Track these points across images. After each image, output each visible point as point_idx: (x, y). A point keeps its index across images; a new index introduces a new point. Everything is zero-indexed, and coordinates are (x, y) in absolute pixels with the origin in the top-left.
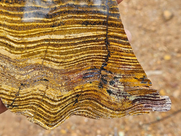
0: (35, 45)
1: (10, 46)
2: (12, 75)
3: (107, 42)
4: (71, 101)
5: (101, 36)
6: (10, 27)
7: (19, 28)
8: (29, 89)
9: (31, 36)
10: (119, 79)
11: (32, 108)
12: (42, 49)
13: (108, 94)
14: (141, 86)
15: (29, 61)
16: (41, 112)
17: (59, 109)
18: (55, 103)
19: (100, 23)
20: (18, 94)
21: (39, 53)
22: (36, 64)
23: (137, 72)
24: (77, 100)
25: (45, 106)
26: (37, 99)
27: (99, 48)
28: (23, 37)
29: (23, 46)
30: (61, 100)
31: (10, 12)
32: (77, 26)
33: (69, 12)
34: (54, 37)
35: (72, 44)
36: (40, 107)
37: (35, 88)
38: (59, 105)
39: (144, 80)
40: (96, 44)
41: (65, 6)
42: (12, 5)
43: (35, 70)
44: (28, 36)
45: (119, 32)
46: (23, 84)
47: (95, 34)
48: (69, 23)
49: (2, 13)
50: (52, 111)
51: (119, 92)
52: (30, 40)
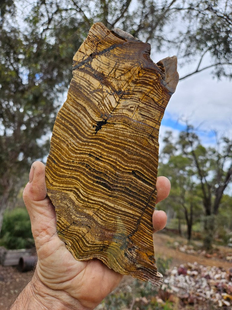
0: (94, 202)
1: (79, 196)
2: (71, 214)
3: (139, 222)
4: (98, 248)
5: (137, 216)
6: (84, 185)
7: (90, 188)
8: (77, 228)
9: (94, 196)
10: (136, 250)
11: (73, 240)
12: (96, 207)
13: (124, 256)
14: (148, 261)
15: (85, 210)
16: (76, 246)
18: (87, 245)
19: (139, 208)
20: (68, 227)
21: (94, 208)
22: (88, 214)
23: (149, 250)
24: (102, 250)
25: (81, 243)
26: (78, 236)
27: (132, 223)
28: (89, 194)
29: (86, 199)
30: (92, 244)
31: (88, 176)
32: (125, 203)
33: (124, 192)
34: (107, 203)
35: (116, 213)
36: (78, 242)
37: (81, 229)
38: (90, 247)
39: (152, 258)
40: (131, 220)
41: (123, 188)
42: (92, 173)
43: (86, 217)
44: (92, 195)
45: (149, 219)
46: (74, 223)
47: (134, 213)
48: (120, 199)
49: (84, 174)
50: (84, 248)
51: (132, 257)
52: (92, 198)
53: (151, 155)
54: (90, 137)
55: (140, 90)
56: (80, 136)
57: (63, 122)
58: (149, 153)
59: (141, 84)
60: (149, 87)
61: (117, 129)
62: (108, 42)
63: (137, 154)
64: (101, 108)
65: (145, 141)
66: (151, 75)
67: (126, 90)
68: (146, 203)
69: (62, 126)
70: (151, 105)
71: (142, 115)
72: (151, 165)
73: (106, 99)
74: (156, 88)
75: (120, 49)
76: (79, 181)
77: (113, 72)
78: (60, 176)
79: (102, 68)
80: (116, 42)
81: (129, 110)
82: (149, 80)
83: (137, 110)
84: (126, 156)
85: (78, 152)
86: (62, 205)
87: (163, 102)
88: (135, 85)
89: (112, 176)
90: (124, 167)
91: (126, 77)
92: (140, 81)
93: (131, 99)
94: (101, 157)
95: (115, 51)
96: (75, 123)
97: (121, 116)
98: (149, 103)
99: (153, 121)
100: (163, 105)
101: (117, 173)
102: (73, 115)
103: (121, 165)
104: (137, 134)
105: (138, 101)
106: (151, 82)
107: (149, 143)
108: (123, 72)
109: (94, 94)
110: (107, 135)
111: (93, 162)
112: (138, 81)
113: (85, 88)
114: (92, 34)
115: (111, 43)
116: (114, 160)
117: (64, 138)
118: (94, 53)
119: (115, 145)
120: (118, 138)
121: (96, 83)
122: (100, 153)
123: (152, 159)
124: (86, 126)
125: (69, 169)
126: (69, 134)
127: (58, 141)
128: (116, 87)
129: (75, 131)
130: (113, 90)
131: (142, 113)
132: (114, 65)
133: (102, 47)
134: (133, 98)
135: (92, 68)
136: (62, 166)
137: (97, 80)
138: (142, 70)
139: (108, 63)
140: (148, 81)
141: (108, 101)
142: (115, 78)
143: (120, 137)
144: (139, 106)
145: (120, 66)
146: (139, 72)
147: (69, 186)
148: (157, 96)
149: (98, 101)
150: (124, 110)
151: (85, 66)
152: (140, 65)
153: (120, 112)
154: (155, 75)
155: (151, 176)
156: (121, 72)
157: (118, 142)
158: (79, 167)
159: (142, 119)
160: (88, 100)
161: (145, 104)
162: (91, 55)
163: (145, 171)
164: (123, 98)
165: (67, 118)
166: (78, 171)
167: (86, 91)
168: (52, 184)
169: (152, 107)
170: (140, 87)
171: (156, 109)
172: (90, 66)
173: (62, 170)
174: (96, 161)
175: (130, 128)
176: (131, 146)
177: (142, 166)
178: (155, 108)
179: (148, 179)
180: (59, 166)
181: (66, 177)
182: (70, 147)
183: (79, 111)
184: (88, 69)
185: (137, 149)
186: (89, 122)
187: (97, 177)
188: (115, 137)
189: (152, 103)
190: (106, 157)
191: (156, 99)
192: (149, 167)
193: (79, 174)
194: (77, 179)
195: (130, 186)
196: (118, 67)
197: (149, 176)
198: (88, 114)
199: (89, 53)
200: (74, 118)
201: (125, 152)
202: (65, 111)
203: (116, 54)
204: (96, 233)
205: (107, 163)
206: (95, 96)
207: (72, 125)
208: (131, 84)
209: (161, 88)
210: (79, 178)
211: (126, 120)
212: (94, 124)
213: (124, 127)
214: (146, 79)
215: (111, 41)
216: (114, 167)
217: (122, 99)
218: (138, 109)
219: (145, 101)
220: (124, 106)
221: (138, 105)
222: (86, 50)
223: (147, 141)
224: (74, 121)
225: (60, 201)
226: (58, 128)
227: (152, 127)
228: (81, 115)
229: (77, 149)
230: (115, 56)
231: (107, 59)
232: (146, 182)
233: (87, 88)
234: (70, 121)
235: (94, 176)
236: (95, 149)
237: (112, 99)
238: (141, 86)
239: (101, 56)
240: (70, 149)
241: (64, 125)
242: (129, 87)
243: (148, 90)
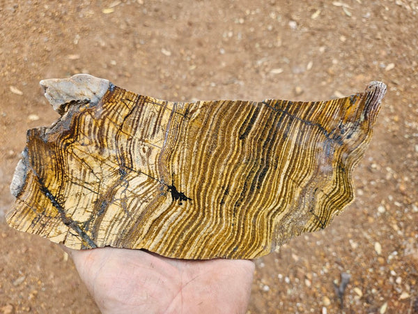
0: (285, 188)
1: (277, 210)
2: (300, 216)
3: (308, 123)
4: (341, 175)
5: (301, 126)
6: (263, 205)
7: (267, 197)
8: (317, 206)
9: (277, 189)
10: (343, 124)
11: (332, 209)
12: (290, 184)
13: (350, 139)
14: (357, 104)
15: (296, 199)
16: (338, 203)
17: (343, 187)
18: (337, 189)
20: (317, 218)
21: (292, 187)
22: (301, 193)
23: (343, 104)
24: (343, 169)
25: (335, 198)
26: (327, 202)
27: (310, 132)
28: (274, 197)
29: (282, 199)
30: (337, 183)
31: (251, 201)
32: (284, 145)
33: (270, 149)
34: (284, 170)
35: (297, 156)
36: (334, 202)
37: (318, 201)
38: (340, 186)
39: (353, 101)
40: (306, 134)
41: (264, 150)
42: (246, 197)
43: (303, 196)
44: (276, 192)
45: (305, 108)
46: (311, 210)
47: (297, 131)
48: (279, 152)
49: (249, 208)
50: (341, 193)
51: (352, 128)
52: (279, 192)
53: (215, 112)
54: (197, 206)
55: (114, 140)
56: (197, 221)
57: (178, 247)
58: (212, 117)
59: (102, 139)
60: (106, 126)
61: (181, 169)
62: (39, 201)
63: (215, 135)
64: (151, 197)
65: (194, 125)
66: (84, 124)
67: (117, 163)
68: (284, 115)
69: (186, 248)
70: (136, 119)
71: (154, 133)
72: (229, 111)
73: (136, 191)
74: (106, 113)
75: (47, 180)
76: (258, 212)
77: (90, 187)
78: (253, 239)
79: (86, 204)
80: (36, 188)
81: (149, 154)
82: (93, 126)
83: (147, 141)
84: (219, 151)
85: (219, 220)
86: (290, 229)
87: (128, 100)
88: (106, 148)
89: (248, 169)
90: (235, 153)
91: (95, 165)
92: (98, 141)
93: (130, 153)
94: (223, 188)
95: (53, 187)
96: (178, 231)
97: (159, 165)
98: (133, 123)
99: (162, 115)
100: (133, 100)
101: (244, 161)
102: (167, 236)
103: (233, 157)
104: (185, 138)
105: (133, 140)
106: (97, 123)
107: (197, 118)
108: (88, 171)
109: (130, 210)
110: (191, 184)
111: (232, 197)
112: (99, 145)
113: (123, 225)
114: (30, 228)
115: (40, 196)
116: (227, 167)
117: (202, 243)
118: (62, 220)
119: (205, 170)
120: (194, 166)
121: (113, 210)
122: (218, 189)
123: (220, 111)
124: (181, 215)
125: (243, 228)
126: (195, 237)
127: (206, 250)
128: (115, 178)
129: (191, 229)
130: (120, 183)
131: (151, 133)
132: (77, 186)
133: (50, 210)
134: (128, 150)
135: (89, 221)
136: (240, 238)
137: (107, 209)
138: (78, 139)
139: (76, 196)
140: (95, 128)
141: (139, 188)
142: (100, 182)
143: (193, 163)
144: (141, 139)
145: (78, 178)
146: (82, 145)
147: (265, 224)
148: (119, 111)
149: (142, 204)
150: (150, 162)
151: (87, 230)
152: (69, 144)
153: (154, 168)
154: (84, 116)
155: (245, 110)
156: (87, 175)
157: (200, 165)
158: (240, 215)
159: (161, 131)
160: (142, 219)
161: (136, 129)
162: (67, 224)
163: (238, 120)
164: (130, 166)
165: (173, 244)
166: (246, 216)
167: (127, 223)
168: (265, 247)
169: (139, 118)
170: (109, 141)
171: (142, 110)
172: (87, 223)
173: (245, 237)
174: (230, 194)
175: (177, 150)
176: (204, 145)
177: (231, 126)
178: (140, 113)
179: (250, 115)
180: (240, 243)
181: (254, 231)
182: (213, 232)
183: (160, 228)
184: (91, 225)
185: (208, 136)
186: (175, 211)
187: (252, 189)
188: (193, 171)
189: (133, 118)
190: (223, 181)
191: (125, 112)
192: (232, 114)
193: (249, 215)
194: (256, 216)
195: (261, 140)
196: (80, 180)
197: (245, 113)
198: (163, 214)
199: (64, 228)
200: (171, 233)
201: (214, 152)
202: (162, 248)
203: (58, 186)
204: (322, 180)
205: (231, 177)
206: (133, 209)
207: (182, 235)
208: (105, 156)
209: (105, 105)
210: (254, 214)
211: (165, 156)
212: (177, 204)
213: (176, 158)
214: (92, 131)
215: (36, 196)
216: (236, 167)
217: (132, 167)
218: (146, 139)
219: (131, 130)
220: (144, 163)
221: (139, 140)
222: (60, 233)
223: (193, 121)
224: (176, 233)
225: (286, 233)
226: (189, 253)
227: (171, 115)
228: (166, 224)
229: (216, 223)
230: (61, 187)
231: (68, 199)
232: (255, 117)
233: (122, 223)
234: (176, 238)
235: (251, 193)
236: (213, 197)
237: (134, 183)
238: (107, 139)
239: (66, 208)
240: (216, 232)
241: (183, 245)
242: (112, 158)
243: (112, 127)
